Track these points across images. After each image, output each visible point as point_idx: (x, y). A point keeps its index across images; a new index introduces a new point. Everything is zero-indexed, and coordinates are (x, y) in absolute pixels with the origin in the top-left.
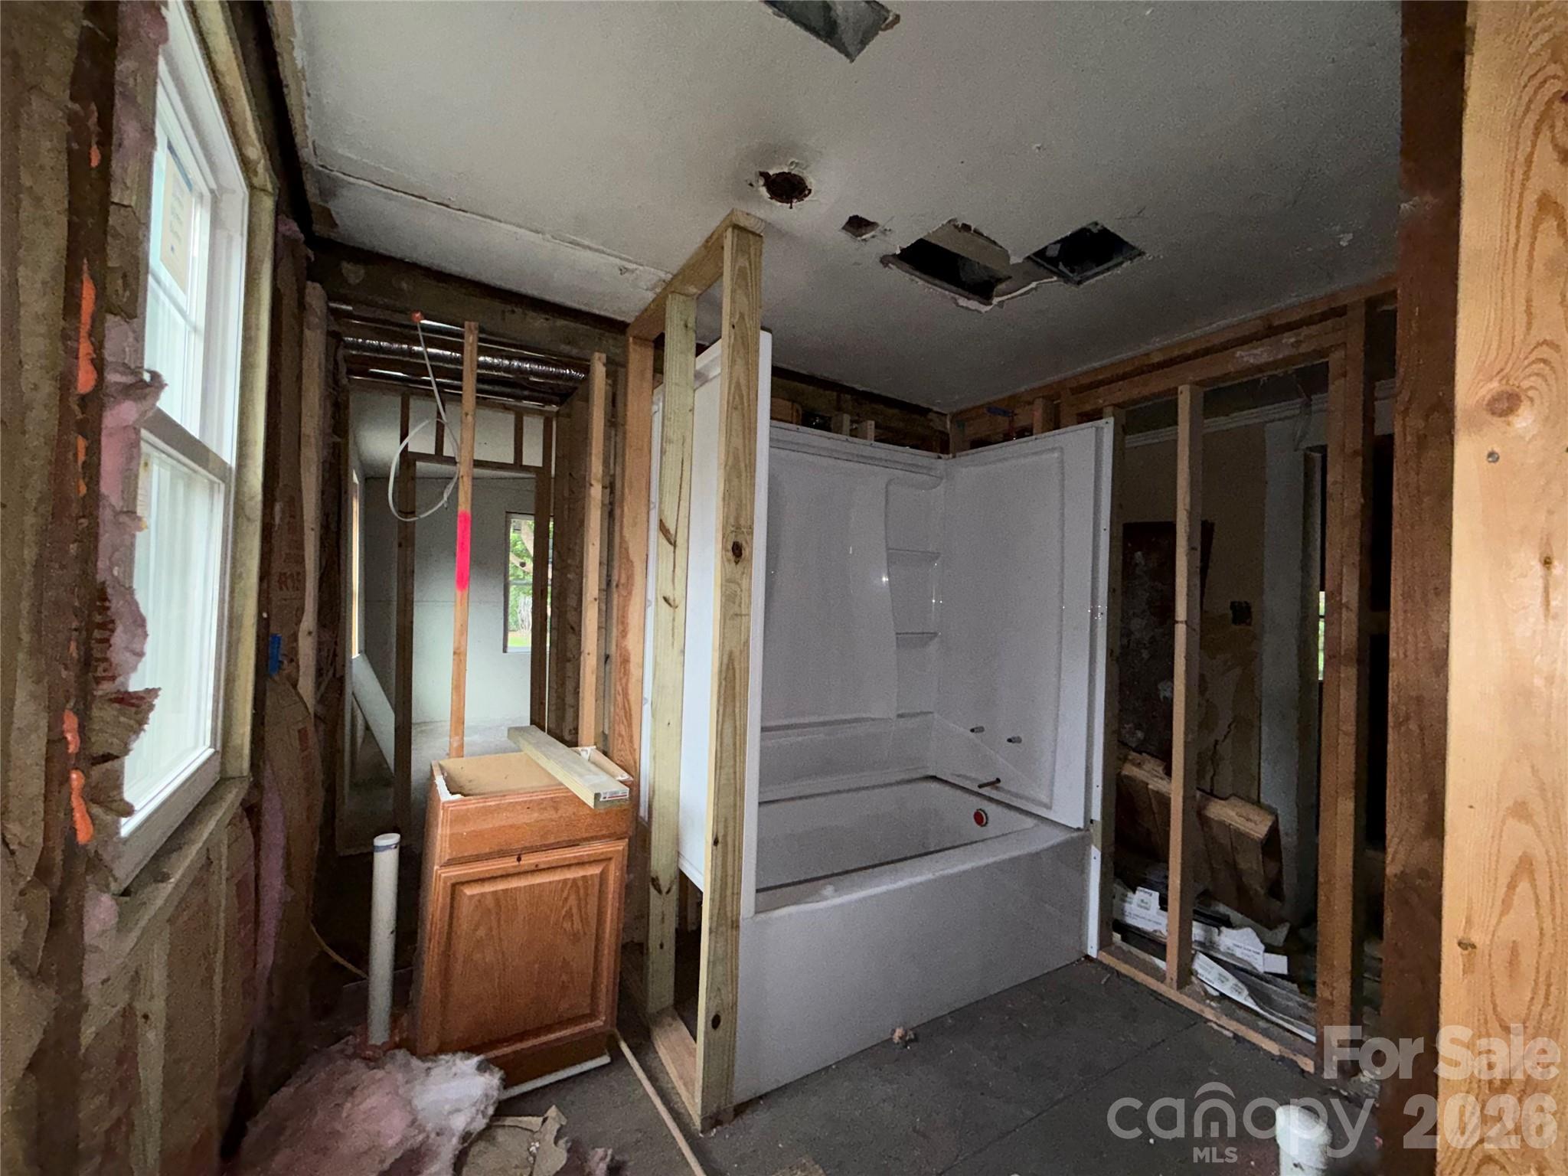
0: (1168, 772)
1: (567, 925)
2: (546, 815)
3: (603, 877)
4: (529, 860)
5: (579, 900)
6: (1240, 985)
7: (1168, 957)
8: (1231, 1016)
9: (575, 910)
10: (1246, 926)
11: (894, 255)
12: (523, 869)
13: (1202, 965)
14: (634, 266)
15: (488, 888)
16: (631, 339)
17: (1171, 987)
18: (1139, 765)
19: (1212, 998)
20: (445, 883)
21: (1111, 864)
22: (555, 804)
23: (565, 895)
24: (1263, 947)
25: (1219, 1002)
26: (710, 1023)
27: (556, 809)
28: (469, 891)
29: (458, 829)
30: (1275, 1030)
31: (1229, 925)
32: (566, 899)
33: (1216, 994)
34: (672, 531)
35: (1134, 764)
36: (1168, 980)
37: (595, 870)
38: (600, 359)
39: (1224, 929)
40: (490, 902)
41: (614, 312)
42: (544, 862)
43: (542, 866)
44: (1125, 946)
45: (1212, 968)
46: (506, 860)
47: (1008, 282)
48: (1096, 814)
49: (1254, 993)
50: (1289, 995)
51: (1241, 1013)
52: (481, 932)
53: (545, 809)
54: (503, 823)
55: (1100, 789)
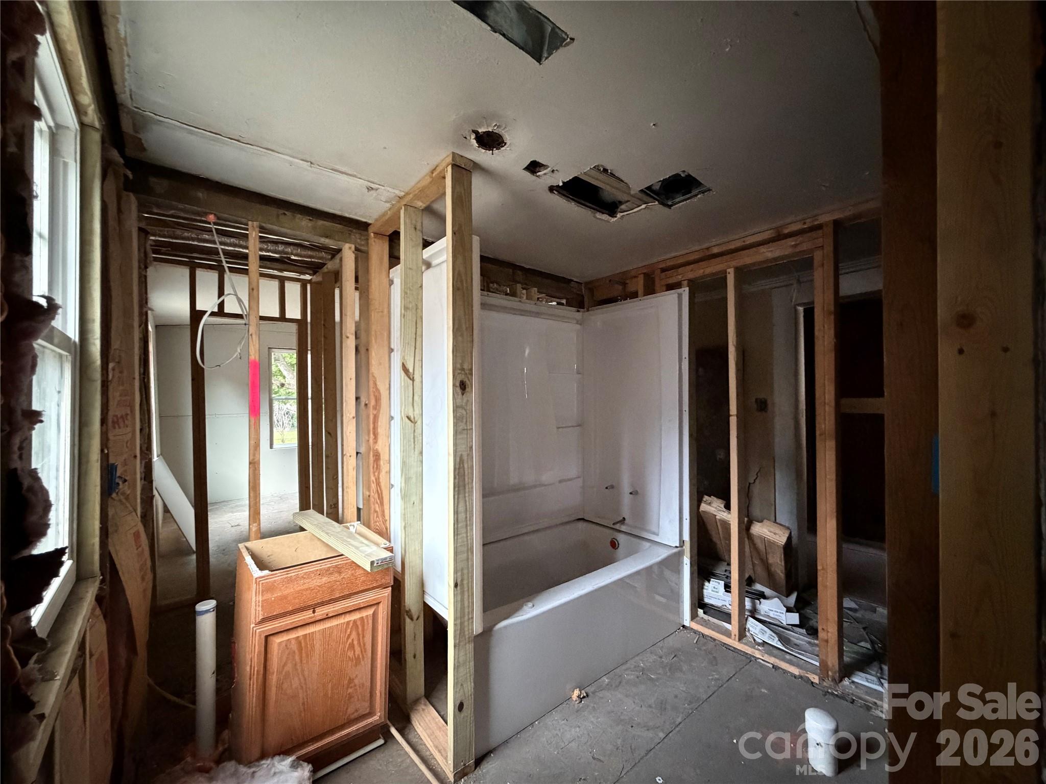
0: (728, 507)
1: (350, 654)
2: (333, 578)
3: (375, 615)
4: (321, 612)
5: (358, 634)
6: (773, 634)
7: (733, 622)
8: (771, 654)
9: (356, 642)
10: (775, 597)
11: (558, 186)
12: (317, 618)
13: (752, 625)
14: (377, 186)
15: (293, 635)
16: (372, 234)
17: (734, 640)
18: (710, 504)
19: (759, 644)
20: (260, 636)
21: (696, 568)
22: (338, 570)
23: (348, 632)
24: (785, 609)
25: (763, 646)
26: (457, 707)
27: (340, 573)
28: (278, 640)
29: (268, 596)
30: (795, 660)
31: (765, 597)
32: (349, 636)
33: (761, 641)
34: (411, 370)
35: (707, 504)
36: (733, 636)
37: (370, 612)
38: (350, 248)
39: (762, 600)
40: (294, 646)
41: (360, 216)
42: (333, 611)
43: (330, 615)
44: (706, 617)
45: (757, 626)
46: (305, 613)
47: (627, 204)
48: (686, 537)
49: (782, 639)
50: (800, 637)
51: (776, 652)
52: (289, 667)
53: (331, 574)
54: (302, 587)
55: (688, 521)
